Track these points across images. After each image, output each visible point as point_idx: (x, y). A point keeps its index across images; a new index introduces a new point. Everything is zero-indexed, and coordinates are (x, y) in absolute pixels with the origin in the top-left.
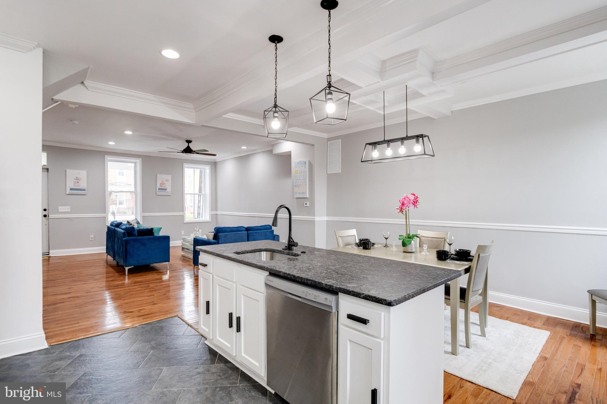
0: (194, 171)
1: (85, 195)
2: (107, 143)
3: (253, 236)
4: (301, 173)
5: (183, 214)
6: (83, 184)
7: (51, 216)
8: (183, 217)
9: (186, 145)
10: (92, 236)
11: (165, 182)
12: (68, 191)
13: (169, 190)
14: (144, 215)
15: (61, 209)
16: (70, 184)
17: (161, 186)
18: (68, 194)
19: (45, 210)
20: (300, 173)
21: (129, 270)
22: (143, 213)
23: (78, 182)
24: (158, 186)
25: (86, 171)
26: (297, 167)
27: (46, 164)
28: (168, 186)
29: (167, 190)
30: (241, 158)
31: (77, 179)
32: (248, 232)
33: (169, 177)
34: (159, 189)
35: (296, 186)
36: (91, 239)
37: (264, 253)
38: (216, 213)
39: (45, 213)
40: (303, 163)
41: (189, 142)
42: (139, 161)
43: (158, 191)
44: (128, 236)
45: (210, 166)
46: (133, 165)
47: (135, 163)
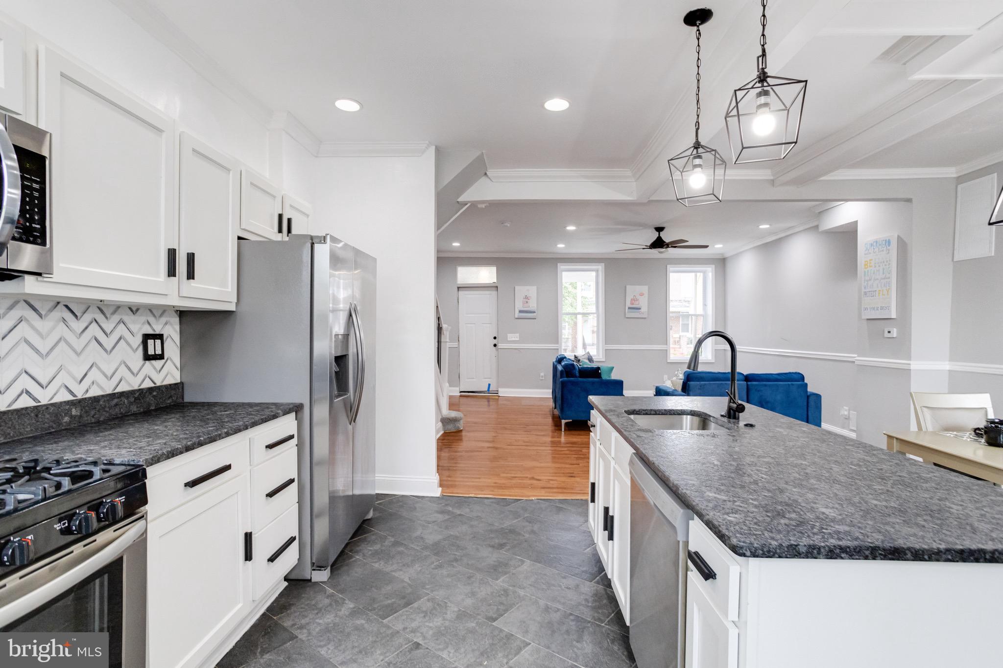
0: (696, 276)
1: (535, 319)
2: (556, 245)
3: (759, 391)
4: (877, 265)
5: (666, 349)
6: (532, 305)
7: (500, 346)
8: (666, 352)
9: (655, 235)
10: (542, 374)
11: (638, 297)
12: (517, 314)
13: (644, 309)
14: (607, 348)
15: (512, 337)
16: (519, 306)
17: (633, 304)
18: (517, 318)
19: (495, 338)
20: (875, 267)
21: (566, 424)
22: (606, 344)
23: (527, 302)
24: (628, 304)
25: (536, 287)
26: (870, 253)
27: (496, 281)
28: (643, 303)
29: (642, 310)
30: (766, 245)
31: (526, 297)
32: (749, 383)
33: (645, 289)
34: (629, 308)
35: (865, 293)
36: (541, 378)
37: (687, 418)
38: (723, 348)
39: (495, 342)
40: (884, 242)
41: (659, 229)
42: (600, 267)
43: (628, 312)
44: (567, 377)
45: (714, 266)
46: (594, 274)
47: (597, 271)
